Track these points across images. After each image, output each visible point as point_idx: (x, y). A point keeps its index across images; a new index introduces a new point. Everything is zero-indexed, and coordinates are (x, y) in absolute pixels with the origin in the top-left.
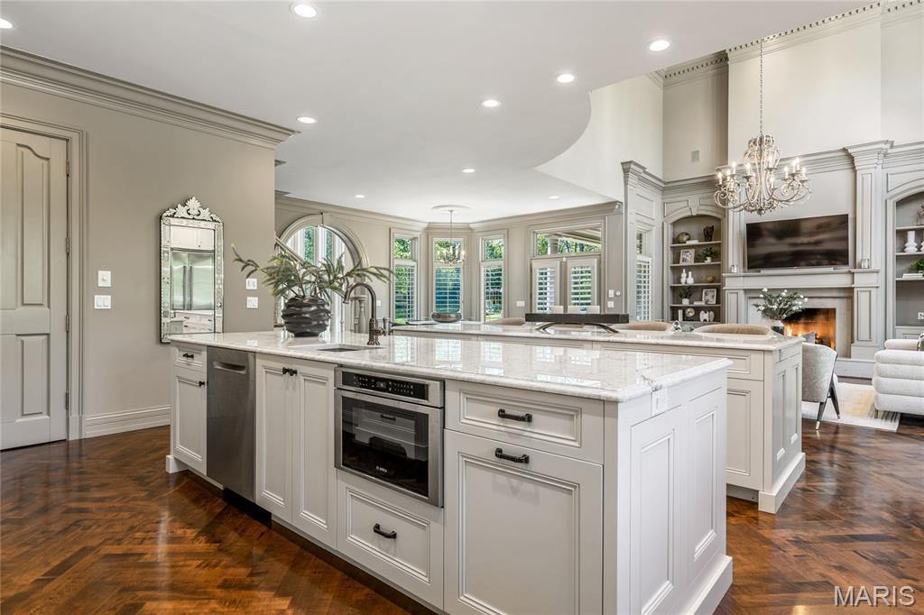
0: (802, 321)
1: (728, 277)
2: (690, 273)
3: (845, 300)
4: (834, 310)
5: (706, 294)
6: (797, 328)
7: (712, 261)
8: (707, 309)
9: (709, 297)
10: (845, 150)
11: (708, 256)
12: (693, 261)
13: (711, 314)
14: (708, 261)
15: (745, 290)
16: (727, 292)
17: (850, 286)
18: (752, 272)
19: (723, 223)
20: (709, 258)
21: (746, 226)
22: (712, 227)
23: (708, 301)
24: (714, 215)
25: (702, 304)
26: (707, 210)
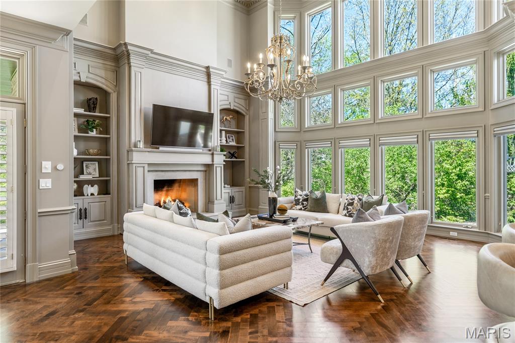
0: (165, 189)
1: (135, 151)
3: (203, 172)
4: (197, 180)
5: (87, 167)
6: (161, 195)
7: (97, 133)
8: (91, 183)
9: (91, 170)
10: (208, 68)
11: (93, 127)
12: (77, 130)
13: (96, 187)
14: (94, 134)
15: (149, 164)
16: (134, 165)
17: (211, 163)
18: (153, 148)
19: (113, 98)
20: (94, 130)
21: (151, 107)
22: (96, 98)
23: (90, 174)
24: (104, 87)
25: (90, 177)
26: (97, 81)
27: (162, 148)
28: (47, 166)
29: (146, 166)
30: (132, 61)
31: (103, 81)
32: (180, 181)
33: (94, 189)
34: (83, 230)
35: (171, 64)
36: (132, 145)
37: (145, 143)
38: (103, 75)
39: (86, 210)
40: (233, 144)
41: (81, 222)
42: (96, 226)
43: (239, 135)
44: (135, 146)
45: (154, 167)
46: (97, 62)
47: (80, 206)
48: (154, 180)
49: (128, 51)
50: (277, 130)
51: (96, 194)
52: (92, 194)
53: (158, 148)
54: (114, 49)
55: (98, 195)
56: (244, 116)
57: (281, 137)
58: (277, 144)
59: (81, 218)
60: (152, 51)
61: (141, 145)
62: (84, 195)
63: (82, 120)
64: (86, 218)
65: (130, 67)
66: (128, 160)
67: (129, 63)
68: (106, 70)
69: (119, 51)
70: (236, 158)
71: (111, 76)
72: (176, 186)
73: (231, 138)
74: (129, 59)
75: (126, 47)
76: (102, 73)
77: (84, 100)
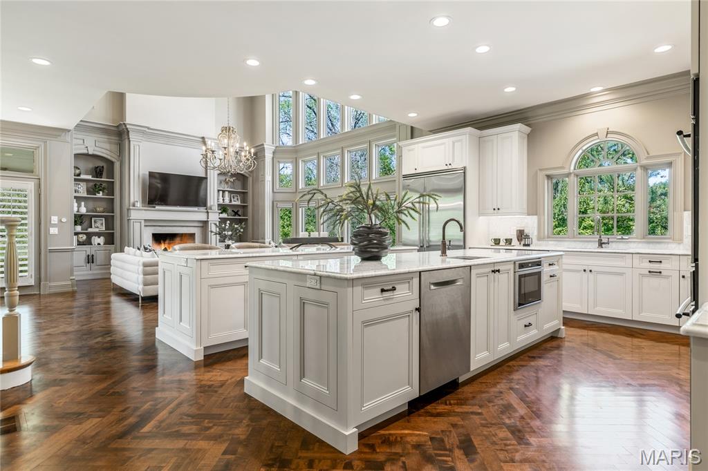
1: (133, 209)
2: (83, 203)
3: (199, 228)
4: (194, 234)
5: (95, 222)
7: (103, 195)
8: (99, 235)
9: (98, 224)
10: (203, 138)
11: (100, 190)
12: (86, 193)
13: (102, 238)
14: (100, 195)
15: (145, 220)
16: (132, 221)
17: (206, 220)
18: (150, 207)
19: (117, 166)
20: (101, 192)
21: (148, 173)
22: (103, 167)
23: (98, 227)
24: (109, 157)
25: (97, 230)
26: (103, 153)
27: (157, 207)
28: (55, 220)
29: (143, 221)
30: (130, 136)
31: (108, 153)
32: (182, 235)
33: (101, 240)
34: (90, 272)
35: (168, 137)
36: (131, 204)
37: (143, 202)
38: (108, 148)
39: (93, 255)
40: (238, 203)
41: (88, 265)
42: (101, 269)
43: (244, 195)
44: (134, 205)
45: (149, 222)
46: (103, 138)
47: (88, 253)
48: (153, 234)
49: (127, 129)
50: (275, 190)
51: (102, 244)
52: (99, 244)
53: (154, 207)
54: (117, 127)
55: (104, 244)
56: (247, 177)
57: (279, 197)
58: (275, 203)
59: (88, 263)
60: (148, 128)
61: (139, 205)
62: (92, 244)
63: (91, 184)
64: (93, 262)
65: (129, 141)
66: (128, 216)
67: (129, 139)
68: (110, 143)
69: (121, 129)
70: (240, 216)
71: (115, 148)
72: (178, 239)
73: (236, 198)
74: (128, 135)
75: (126, 126)
76: (107, 146)
77: (92, 169)
